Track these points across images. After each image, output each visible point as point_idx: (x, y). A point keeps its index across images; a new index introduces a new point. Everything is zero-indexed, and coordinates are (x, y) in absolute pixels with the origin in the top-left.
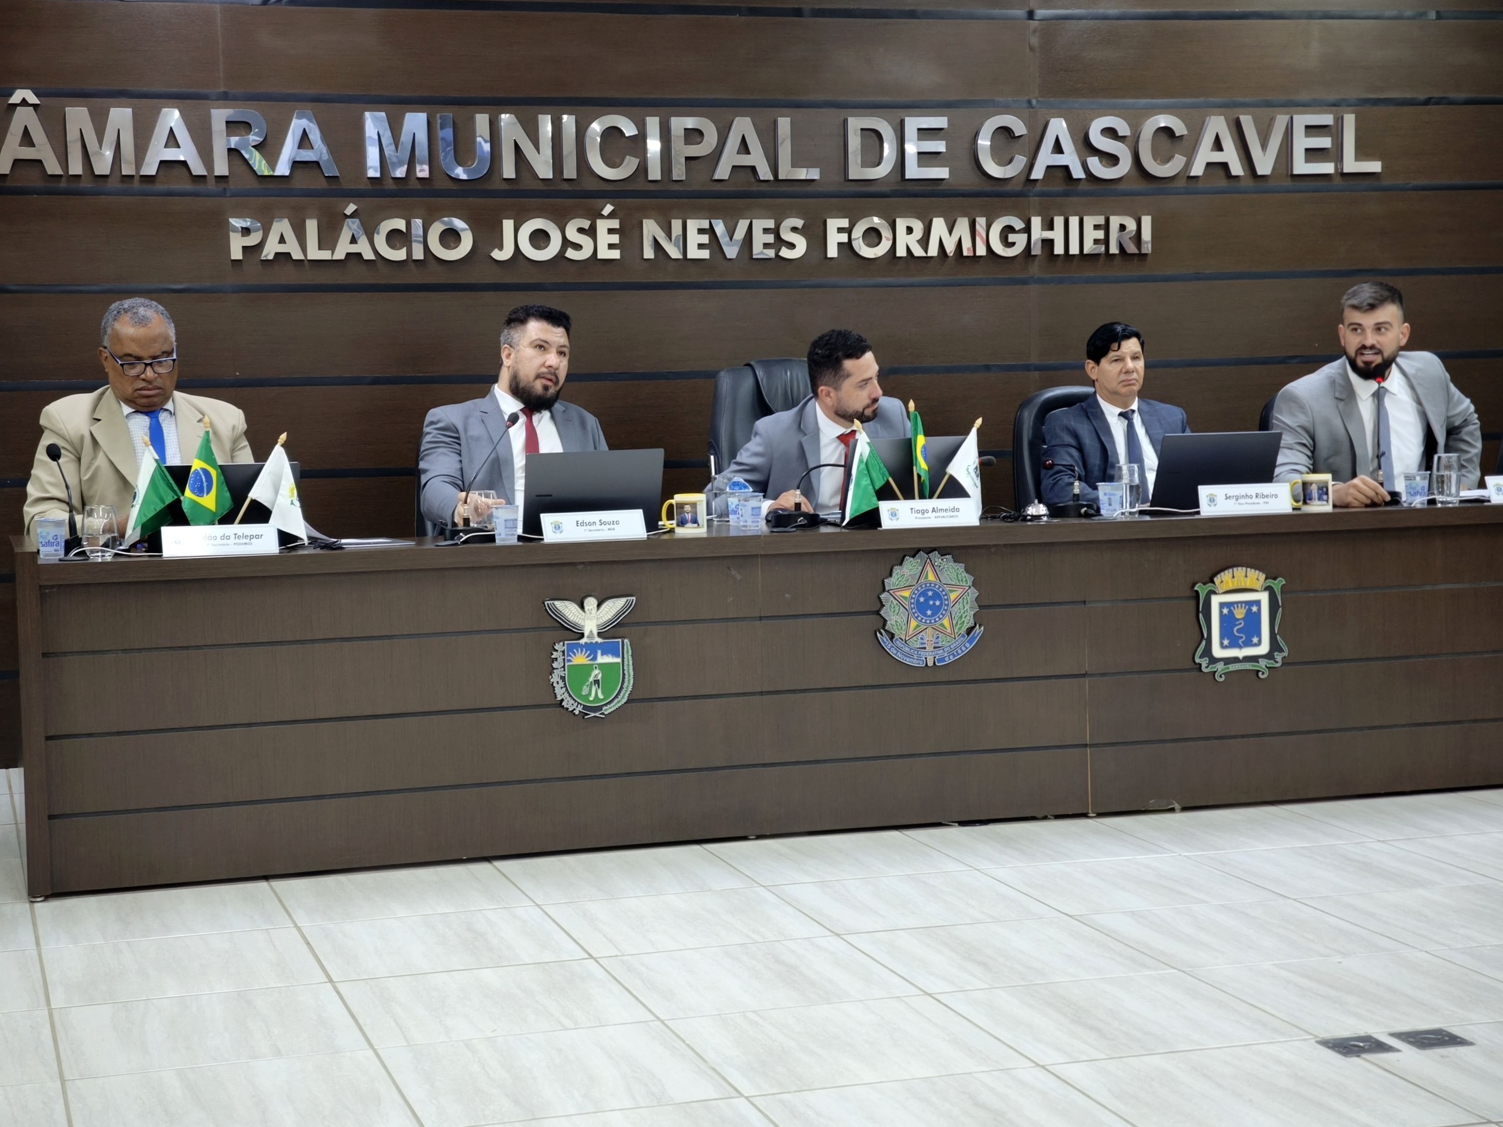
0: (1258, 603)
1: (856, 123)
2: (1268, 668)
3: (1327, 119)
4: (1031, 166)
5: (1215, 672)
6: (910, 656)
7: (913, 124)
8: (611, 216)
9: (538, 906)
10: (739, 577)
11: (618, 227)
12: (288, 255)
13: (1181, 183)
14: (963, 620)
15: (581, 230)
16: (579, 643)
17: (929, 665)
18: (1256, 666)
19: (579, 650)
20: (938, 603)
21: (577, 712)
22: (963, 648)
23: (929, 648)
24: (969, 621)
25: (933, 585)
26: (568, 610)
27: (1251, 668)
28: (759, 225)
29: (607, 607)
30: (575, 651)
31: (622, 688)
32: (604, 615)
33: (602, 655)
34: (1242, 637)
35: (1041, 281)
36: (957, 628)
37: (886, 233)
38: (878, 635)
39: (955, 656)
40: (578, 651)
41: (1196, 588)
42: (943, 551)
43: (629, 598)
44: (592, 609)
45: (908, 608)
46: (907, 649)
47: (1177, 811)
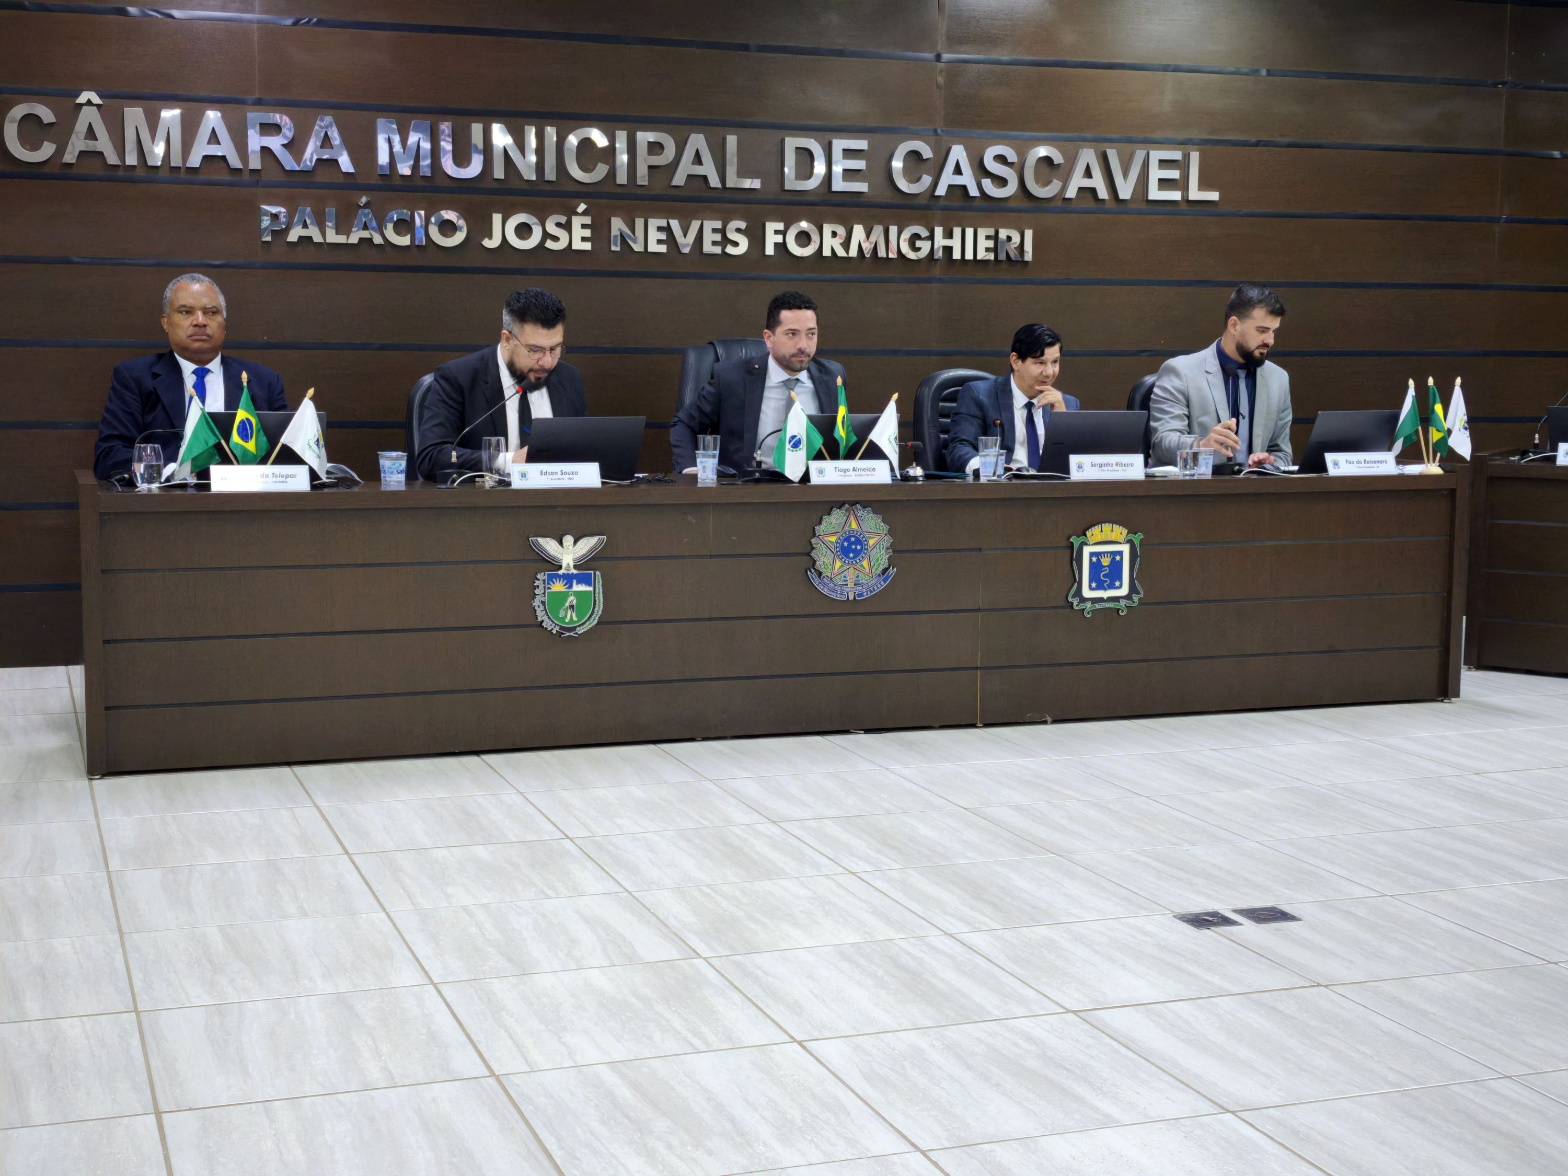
0: (1121, 553)
1: (792, 143)
2: (1125, 606)
3: (1177, 155)
4: (935, 184)
5: (1084, 610)
6: (835, 591)
7: (839, 145)
8: (585, 213)
9: (521, 793)
10: (694, 521)
11: (590, 223)
12: (310, 238)
13: (1059, 203)
14: (879, 562)
15: (559, 225)
16: (557, 574)
17: (850, 599)
18: (1118, 605)
19: (558, 579)
20: (859, 547)
21: (554, 632)
22: (879, 586)
23: (851, 585)
24: (884, 563)
25: (855, 532)
26: (549, 545)
27: (1114, 607)
28: (709, 225)
29: (582, 543)
30: (554, 580)
31: (593, 612)
32: (579, 551)
33: (577, 583)
34: (1107, 581)
35: (940, 281)
36: (874, 569)
37: (815, 237)
38: (809, 573)
39: (871, 592)
40: (556, 581)
41: (1071, 540)
42: (865, 505)
43: (600, 537)
44: (569, 546)
45: (833, 551)
46: (832, 585)
47: (1049, 723)
